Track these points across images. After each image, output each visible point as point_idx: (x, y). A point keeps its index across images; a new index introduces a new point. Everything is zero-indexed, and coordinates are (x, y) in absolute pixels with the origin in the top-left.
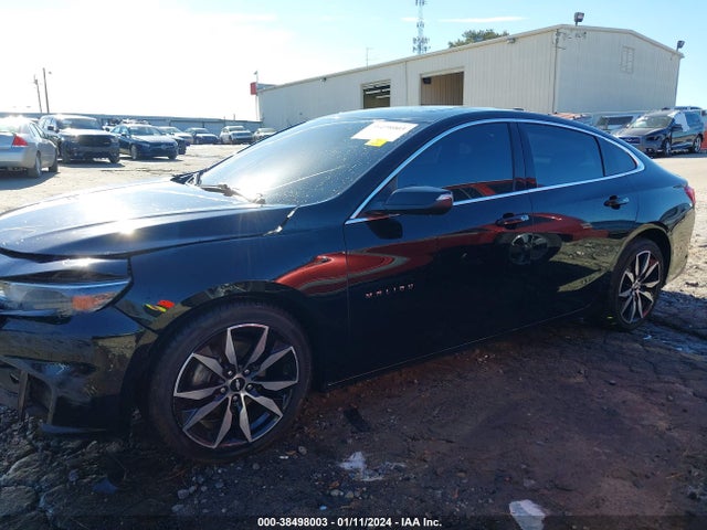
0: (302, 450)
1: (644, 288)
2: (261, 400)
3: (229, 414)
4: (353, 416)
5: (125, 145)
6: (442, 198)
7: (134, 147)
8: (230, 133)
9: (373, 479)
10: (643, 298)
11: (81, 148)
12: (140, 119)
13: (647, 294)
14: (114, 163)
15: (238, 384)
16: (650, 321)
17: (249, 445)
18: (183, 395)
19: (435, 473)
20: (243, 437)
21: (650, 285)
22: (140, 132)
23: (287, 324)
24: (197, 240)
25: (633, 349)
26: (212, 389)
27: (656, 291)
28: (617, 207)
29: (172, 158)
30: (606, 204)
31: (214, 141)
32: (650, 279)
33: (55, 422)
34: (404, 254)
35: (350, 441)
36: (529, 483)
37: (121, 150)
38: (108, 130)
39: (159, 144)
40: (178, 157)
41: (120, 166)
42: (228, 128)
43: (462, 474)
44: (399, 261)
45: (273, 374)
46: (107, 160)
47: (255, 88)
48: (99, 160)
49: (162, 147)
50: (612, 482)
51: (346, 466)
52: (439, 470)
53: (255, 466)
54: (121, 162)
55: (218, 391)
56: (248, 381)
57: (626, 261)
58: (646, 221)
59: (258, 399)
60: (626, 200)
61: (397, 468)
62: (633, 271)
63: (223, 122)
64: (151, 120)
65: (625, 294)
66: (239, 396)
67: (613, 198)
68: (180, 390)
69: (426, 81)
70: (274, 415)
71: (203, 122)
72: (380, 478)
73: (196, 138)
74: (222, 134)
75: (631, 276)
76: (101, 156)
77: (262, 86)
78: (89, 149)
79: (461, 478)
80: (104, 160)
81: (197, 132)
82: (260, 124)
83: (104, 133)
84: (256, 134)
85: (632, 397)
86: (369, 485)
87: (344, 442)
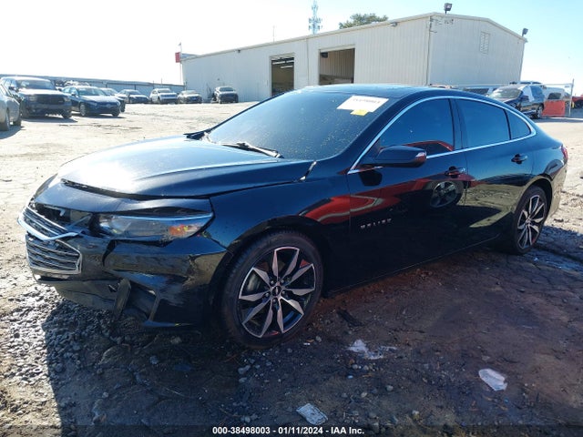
0: (319, 339)
1: (533, 223)
2: (291, 302)
3: (271, 312)
4: (344, 315)
5: (75, 103)
6: (419, 155)
7: (82, 106)
8: (159, 95)
9: (376, 358)
10: (533, 230)
11: (39, 106)
12: (82, 81)
13: (536, 228)
14: (66, 118)
15: (277, 291)
16: (535, 248)
17: (281, 335)
18: (245, 298)
19: (419, 353)
20: (278, 329)
21: (538, 221)
22: (88, 93)
23: (310, 248)
24: (252, 185)
25: (530, 268)
26: (262, 294)
27: (541, 224)
28: (520, 162)
29: (115, 115)
30: (513, 161)
31: (145, 101)
32: (537, 217)
33: (155, 319)
34: (382, 197)
35: (350, 333)
36: (486, 358)
37: (73, 108)
38: (60, 90)
39: (105, 103)
40: (120, 115)
41: (73, 121)
42: (157, 90)
43: (438, 353)
44: (378, 201)
45: (298, 284)
46: (61, 117)
47: (179, 57)
48: (50, 115)
49: (107, 106)
50: (542, 356)
51: (353, 349)
52: (422, 351)
53: (289, 350)
54: (73, 118)
55: (264, 296)
56: (283, 288)
57: (523, 203)
58: (537, 174)
59: (289, 302)
60: (526, 157)
61: (390, 350)
62: (527, 210)
63: (152, 85)
64: (92, 82)
65: (521, 228)
66: (277, 299)
67: (518, 156)
68: (243, 295)
69: (324, 55)
70: (297, 313)
71: (135, 85)
72: (382, 357)
73: (130, 98)
74: (152, 95)
75: (526, 213)
76: (55, 112)
77: (185, 55)
78: (45, 106)
79: (438, 356)
80: (57, 116)
81: (131, 93)
82: (183, 88)
83: (58, 93)
84: (180, 96)
85: (539, 300)
86: (376, 361)
87: (347, 333)
